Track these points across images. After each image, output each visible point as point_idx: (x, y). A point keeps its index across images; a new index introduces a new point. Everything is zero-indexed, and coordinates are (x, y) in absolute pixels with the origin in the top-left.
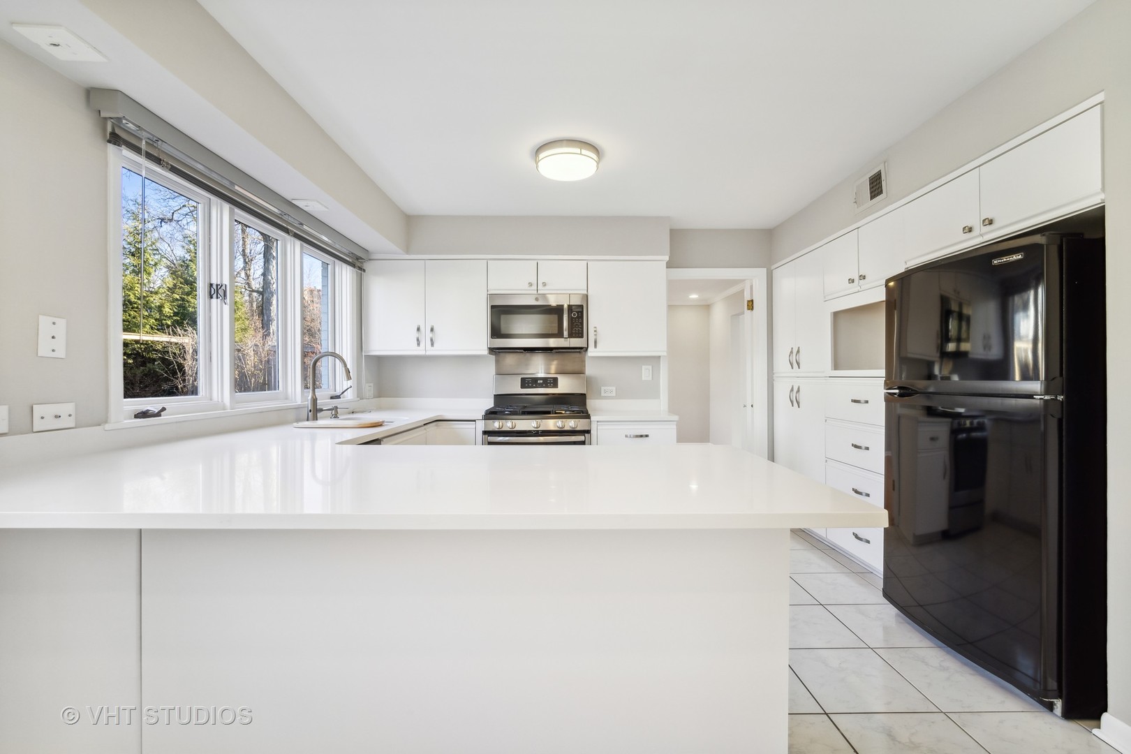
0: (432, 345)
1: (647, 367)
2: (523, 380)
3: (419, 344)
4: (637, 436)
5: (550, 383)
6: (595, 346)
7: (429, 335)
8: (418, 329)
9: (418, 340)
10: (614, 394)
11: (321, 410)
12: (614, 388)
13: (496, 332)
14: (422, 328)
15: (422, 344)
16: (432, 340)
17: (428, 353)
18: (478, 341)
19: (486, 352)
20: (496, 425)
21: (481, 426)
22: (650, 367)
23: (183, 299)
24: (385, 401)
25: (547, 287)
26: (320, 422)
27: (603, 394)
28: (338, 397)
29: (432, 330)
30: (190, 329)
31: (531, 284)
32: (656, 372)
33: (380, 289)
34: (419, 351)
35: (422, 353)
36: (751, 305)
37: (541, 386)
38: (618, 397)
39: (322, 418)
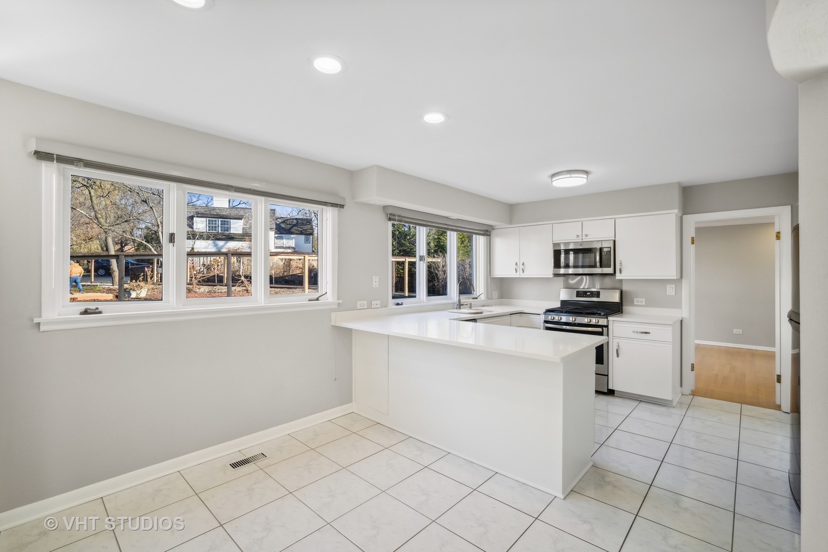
0: (523, 272)
1: (670, 285)
2: (578, 292)
3: (516, 272)
4: (642, 333)
5: (595, 295)
6: (621, 272)
7: (522, 267)
8: (516, 264)
9: (516, 269)
10: (644, 303)
11: (463, 305)
12: (644, 300)
13: (557, 265)
14: (518, 263)
15: (518, 272)
16: (523, 269)
17: (521, 277)
18: (548, 269)
19: (552, 276)
20: (550, 318)
21: (543, 318)
22: (674, 286)
23: (439, 238)
24: (504, 300)
25: (588, 237)
26: (462, 310)
27: (635, 303)
28: (477, 298)
29: (523, 264)
30: (440, 254)
31: (578, 236)
32: (678, 290)
33: (499, 243)
34: (516, 275)
35: (518, 276)
36: (778, 236)
37: (589, 296)
38: (647, 305)
39: (464, 308)
